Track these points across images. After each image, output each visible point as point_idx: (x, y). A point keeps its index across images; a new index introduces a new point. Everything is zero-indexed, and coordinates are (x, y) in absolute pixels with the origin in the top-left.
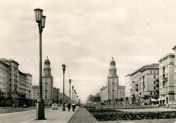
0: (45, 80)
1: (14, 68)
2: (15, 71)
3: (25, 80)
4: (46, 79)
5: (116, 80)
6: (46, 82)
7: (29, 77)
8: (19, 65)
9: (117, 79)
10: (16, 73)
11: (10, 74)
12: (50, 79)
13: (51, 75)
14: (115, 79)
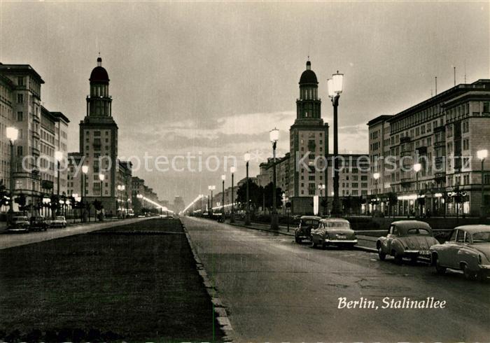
0: (93, 133)
1: (30, 93)
2: (34, 103)
3: (52, 135)
4: (95, 132)
5: (321, 134)
6: (95, 139)
7: (61, 123)
8: (43, 82)
9: (323, 132)
10: (37, 109)
11: (19, 113)
12: (109, 131)
13: (112, 118)
14: (317, 133)
